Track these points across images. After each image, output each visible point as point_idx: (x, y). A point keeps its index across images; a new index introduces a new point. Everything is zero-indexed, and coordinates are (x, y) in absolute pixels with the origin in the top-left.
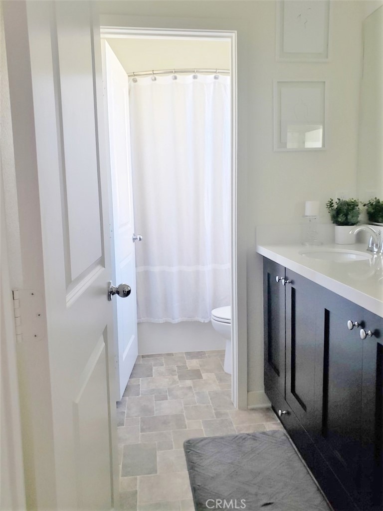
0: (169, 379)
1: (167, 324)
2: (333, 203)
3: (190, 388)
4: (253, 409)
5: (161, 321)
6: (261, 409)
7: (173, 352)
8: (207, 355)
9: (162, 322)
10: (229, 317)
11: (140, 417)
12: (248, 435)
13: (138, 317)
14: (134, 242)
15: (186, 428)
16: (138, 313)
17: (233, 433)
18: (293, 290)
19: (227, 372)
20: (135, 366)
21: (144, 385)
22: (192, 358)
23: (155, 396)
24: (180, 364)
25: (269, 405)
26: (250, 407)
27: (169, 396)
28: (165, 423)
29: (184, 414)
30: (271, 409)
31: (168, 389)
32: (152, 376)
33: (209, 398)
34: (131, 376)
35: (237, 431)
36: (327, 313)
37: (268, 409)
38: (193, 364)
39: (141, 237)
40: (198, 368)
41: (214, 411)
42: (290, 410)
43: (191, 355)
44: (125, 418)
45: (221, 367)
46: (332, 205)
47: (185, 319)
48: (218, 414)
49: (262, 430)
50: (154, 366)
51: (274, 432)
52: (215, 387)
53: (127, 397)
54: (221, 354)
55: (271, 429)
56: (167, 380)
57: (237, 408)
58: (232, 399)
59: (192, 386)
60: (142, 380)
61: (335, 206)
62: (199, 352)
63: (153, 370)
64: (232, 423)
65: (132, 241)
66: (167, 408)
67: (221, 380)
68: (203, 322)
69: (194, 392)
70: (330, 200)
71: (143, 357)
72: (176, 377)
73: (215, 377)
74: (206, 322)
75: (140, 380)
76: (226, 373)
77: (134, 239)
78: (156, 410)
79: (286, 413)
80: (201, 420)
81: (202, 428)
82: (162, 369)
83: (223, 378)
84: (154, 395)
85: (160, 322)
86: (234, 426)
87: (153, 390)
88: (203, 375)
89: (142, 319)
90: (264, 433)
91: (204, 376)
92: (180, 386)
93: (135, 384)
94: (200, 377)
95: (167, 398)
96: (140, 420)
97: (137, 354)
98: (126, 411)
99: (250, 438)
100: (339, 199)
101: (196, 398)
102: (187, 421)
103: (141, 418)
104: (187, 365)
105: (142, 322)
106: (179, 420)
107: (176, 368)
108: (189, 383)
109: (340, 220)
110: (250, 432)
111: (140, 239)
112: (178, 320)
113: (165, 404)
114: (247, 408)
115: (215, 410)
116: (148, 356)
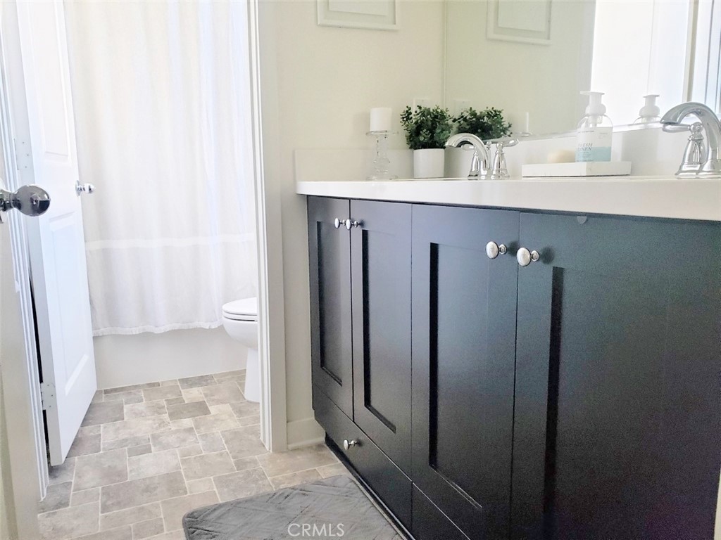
0: (154, 420)
1: (147, 337)
2: (411, 113)
3: (190, 430)
4: (296, 450)
5: (136, 331)
6: (310, 447)
7: (159, 381)
8: (215, 379)
9: (138, 333)
10: (255, 310)
11: (100, 488)
12: (293, 488)
13: (95, 328)
14: (79, 194)
15: (186, 492)
16: (93, 320)
17: (268, 490)
18: (365, 234)
19: (250, 400)
20: (91, 406)
21: (107, 434)
22: (191, 386)
23: (129, 449)
24: (170, 397)
25: (323, 439)
26: (290, 446)
27: (155, 446)
28: (147, 490)
29: (182, 470)
30: (325, 445)
31: (152, 435)
32: (123, 419)
33: (224, 441)
34: (85, 422)
35: (274, 486)
36: (434, 248)
37: (320, 446)
38: (194, 394)
39: (92, 187)
40: (201, 400)
41: (232, 460)
42: (363, 437)
43: (189, 382)
44: (72, 493)
45: (239, 394)
46: (410, 116)
47: (177, 326)
48: (240, 464)
49: (314, 478)
50: (126, 403)
51: (335, 478)
52: (234, 424)
53: (76, 458)
54: (240, 376)
55: (329, 475)
56: (150, 422)
57: (271, 451)
58: (261, 438)
59: (193, 426)
60: (105, 428)
61: (414, 118)
62: (202, 376)
63: (125, 410)
64: (264, 474)
65: (75, 192)
66: (150, 466)
67: (240, 412)
68: (207, 328)
69: (197, 435)
70: (407, 109)
71: (106, 392)
72: (166, 416)
73: (231, 409)
74: (213, 327)
75: (102, 428)
76: (248, 401)
77: (80, 190)
78: (131, 471)
79: (355, 444)
80: (212, 477)
81: (215, 489)
82: (141, 407)
83: (243, 408)
84: (126, 448)
85: (134, 333)
86: (268, 478)
87: (126, 440)
88: (210, 408)
89: (102, 329)
90: (319, 483)
91: (213, 409)
92: (173, 429)
93: (92, 434)
94: (207, 412)
95: (150, 448)
96: (100, 491)
97: (95, 389)
98: (73, 481)
99: (296, 494)
100: (420, 108)
101: (201, 443)
102: (187, 483)
103: (103, 488)
104: (183, 396)
105: (101, 335)
106: (173, 482)
107: (164, 403)
108: (187, 422)
109: (422, 139)
110: (296, 483)
111: (90, 189)
112: (165, 327)
113: (146, 459)
114: (287, 448)
115: (234, 458)
116: (116, 390)
